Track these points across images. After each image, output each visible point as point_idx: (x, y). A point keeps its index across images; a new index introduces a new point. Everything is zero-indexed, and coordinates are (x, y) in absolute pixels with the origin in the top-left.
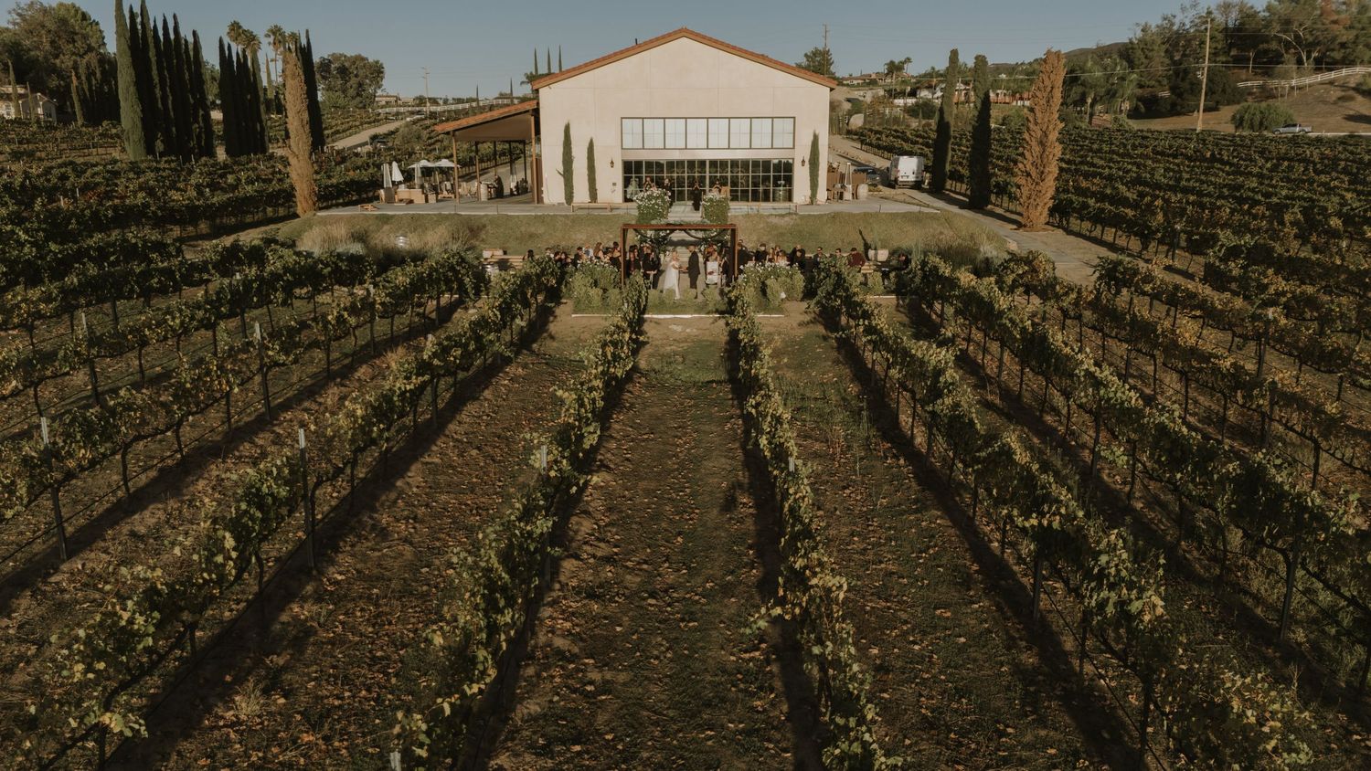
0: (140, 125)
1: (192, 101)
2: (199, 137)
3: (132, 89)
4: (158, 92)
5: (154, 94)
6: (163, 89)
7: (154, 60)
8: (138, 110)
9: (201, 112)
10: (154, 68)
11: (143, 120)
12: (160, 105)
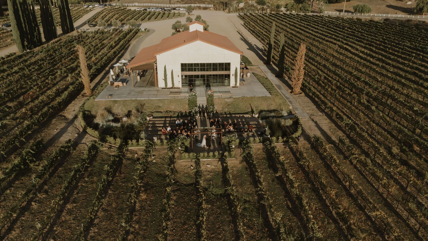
0: (19, 38)
1: (34, 25)
2: (37, 36)
3: (16, 26)
4: (23, 25)
5: (22, 26)
6: (25, 24)
7: (21, 15)
8: (19, 33)
9: (37, 28)
10: (21, 17)
11: (20, 36)
12: (24, 29)
